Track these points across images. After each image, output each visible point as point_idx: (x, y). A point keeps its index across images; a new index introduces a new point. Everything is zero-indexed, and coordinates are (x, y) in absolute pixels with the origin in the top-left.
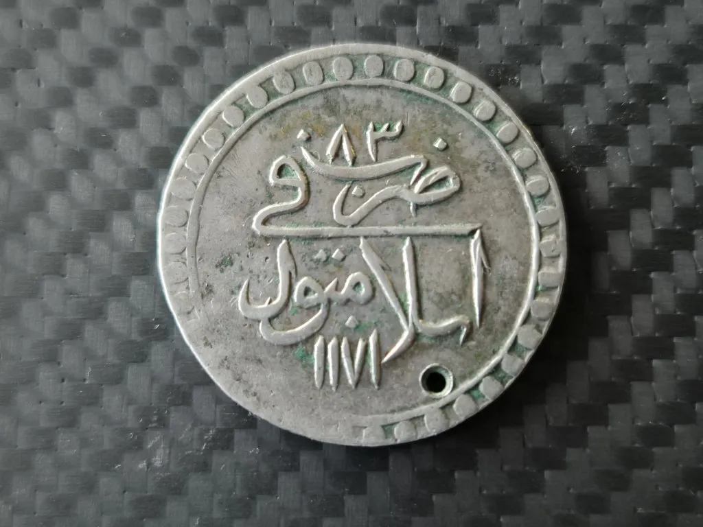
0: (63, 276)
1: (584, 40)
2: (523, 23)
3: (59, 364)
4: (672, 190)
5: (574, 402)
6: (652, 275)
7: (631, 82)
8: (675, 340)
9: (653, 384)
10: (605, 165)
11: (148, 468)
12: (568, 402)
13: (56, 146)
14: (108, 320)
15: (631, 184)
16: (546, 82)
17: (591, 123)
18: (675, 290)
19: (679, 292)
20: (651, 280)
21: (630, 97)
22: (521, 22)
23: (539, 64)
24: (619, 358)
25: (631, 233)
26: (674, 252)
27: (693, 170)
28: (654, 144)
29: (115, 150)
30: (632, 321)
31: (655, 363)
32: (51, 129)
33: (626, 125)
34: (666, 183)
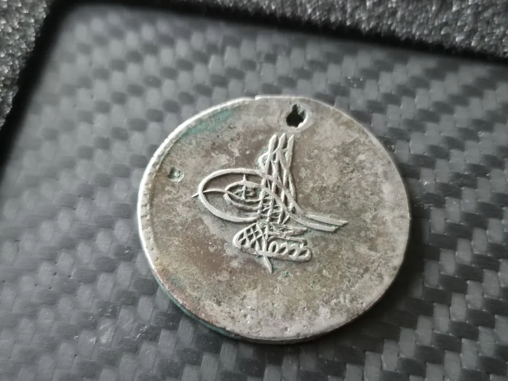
0: (75, 209)
1: (440, 133)
2: (402, 117)
3: (56, 263)
4: (487, 232)
5: (402, 356)
6: (468, 282)
7: (467, 162)
8: (480, 328)
9: (461, 355)
10: (444, 208)
11: (96, 342)
12: (398, 355)
13: (92, 133)
14: (96, 242)
15: (460, 222)
16: (412, 152)
17: (438, 181)
18: (483, 295)
19: (485, 296)
20: (467, 285)
21: (465, 170)
22: (401, 116)
23: (408, 141)
24: (439, 332)
25: (457, 253)
26: (484, 270)
27: (503, 222)
28: (479, 200)
29: (129, 142)
30: (451, 310)
31: (464, 340)
32: (93, 124)
33: (461, 186)
34: (484, 226)
